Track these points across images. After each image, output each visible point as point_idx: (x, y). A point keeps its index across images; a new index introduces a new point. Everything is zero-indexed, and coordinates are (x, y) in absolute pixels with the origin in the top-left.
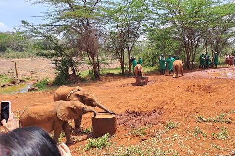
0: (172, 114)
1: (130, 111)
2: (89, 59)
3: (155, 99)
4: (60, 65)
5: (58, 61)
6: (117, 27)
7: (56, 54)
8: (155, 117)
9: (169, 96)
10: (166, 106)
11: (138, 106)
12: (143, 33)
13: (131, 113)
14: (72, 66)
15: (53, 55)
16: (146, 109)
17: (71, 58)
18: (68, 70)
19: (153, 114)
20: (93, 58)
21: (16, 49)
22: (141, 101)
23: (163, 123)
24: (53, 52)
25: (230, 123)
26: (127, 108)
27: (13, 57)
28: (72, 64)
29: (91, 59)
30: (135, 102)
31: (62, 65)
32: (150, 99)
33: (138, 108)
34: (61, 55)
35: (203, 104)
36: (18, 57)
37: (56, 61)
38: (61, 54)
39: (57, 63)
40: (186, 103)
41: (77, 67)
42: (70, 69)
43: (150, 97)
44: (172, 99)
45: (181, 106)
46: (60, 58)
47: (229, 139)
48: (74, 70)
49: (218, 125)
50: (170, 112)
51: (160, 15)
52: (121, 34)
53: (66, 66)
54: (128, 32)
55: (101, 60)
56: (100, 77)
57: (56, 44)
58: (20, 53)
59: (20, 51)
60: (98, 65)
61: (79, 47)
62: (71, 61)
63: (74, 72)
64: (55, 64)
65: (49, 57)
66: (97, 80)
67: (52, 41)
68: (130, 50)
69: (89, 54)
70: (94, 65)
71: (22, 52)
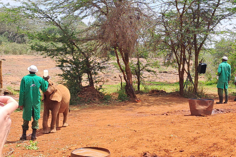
1: (148, 155)
2: (118, 60)
3: (204, 140)
4: (68, 69)
5: (66, 61)
7: (64, 50)
9: (230, 136)
11: (169, 148)
12: (228, 15)
14: (89, 72)
15: (59, 50)
17: (87, 58)
18: (81, 79)
20: (126, 60)
21: (12, 39)
22: (177, 140)
24: (60, 45)
26: (145, 150)
27: (6, 52)
28: (88, 68)
29: (121, 60)
30: (166, 141)
31: (73, 69)
32: (195, 139)
33: (167, 151)
34: (73, 51)
36: (15, 53)
37: (63, 61)
38: (73, 49)
39: (64, 64)
41: (96, 74)
42: (85, 77)
43: (195, 135)
46: (69, 57)
48: (90, 80)
52: (181, 16)
53: (78, 71)
54: (197, 13)
55: (144, 64)
56: (135, 97)
57: (64, 31)
58: (19, 46)
59: (19, 42)
60: (138, 74)
61: (101, 37)
62: (87, 63)
63: (92, 83)
64: (61, 66)
65: (52, 53)
66: (130, 101)
67: (57, 25)
68: (199, 49)
69: (118, 52)
70: (127, 72)
71: (22, 45)
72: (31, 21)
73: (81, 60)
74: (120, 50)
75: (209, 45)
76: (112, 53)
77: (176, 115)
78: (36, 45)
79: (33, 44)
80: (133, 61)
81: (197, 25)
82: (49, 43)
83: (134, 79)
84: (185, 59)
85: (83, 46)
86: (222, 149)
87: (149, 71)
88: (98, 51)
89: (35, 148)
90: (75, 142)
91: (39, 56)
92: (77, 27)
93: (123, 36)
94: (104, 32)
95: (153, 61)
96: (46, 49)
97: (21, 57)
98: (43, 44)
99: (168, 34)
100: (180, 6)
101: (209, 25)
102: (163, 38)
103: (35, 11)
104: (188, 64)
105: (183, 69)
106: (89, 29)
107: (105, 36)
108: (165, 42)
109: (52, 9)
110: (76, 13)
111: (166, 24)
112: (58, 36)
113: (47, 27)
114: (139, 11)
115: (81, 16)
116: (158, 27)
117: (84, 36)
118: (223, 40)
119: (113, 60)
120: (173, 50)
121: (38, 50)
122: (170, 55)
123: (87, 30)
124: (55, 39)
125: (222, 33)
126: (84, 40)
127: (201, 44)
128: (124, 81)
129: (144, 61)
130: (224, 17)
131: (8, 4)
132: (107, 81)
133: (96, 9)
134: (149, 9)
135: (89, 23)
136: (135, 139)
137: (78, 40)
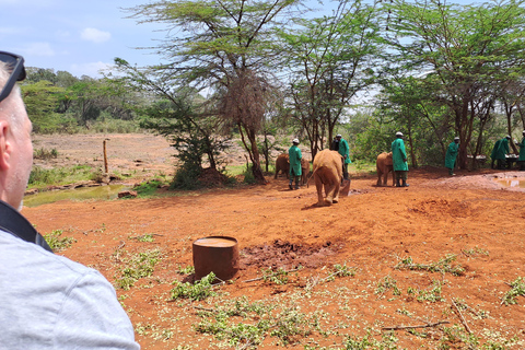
0: (359, 251)
1: (280, 243)
2: (243, 138)
3: (340, 224)
4: (185, 149)
5: (182, 140)
6: (307, 72)
7: (179, 127)
8: (323, 256)
9: (368, 218)
10: (354, 238)
11: (303, 234)
13: (282, 247)
14: (210, 153)
15: (173, 127)
16: (315, 240)
17: (207, 137)
18: (200, 160)
19: (322, 250)
20: (252, 138)
21: (116, 115)
22: (311, 225)
23: (330, 266)
24: (174, 121)
25: (460, 274)
26: (277, 237)
27: (110, 131)
28: (209, 148)
29: (246, 138)
30: (300, 227)
31: (190, 149)
32: (331, 223)
33: (300, 237)
34: (189, 129)
35: (427, 236)
36: (120, 131)
37: (179, 140)
38: (189, 126)
39: (180, 144)
40: (395, 233)
41: (218, 154)
42: (205, 157)
43: (331, 219)
44: (371, 225)
45: (381, 238)
46: (186, 135)
47: (441, 303)
48: (212, 161)
49: (433, 277)
50: (355, 248)
51: (403, 49)
52: (312, 87)
53: (196, 151)
54: (330, 84)
55: (272, 142)
56: (263, 179)
57: (178, 105)
58: (125, 123)
59: (126, 119)
60: (266, 153)
61: (222, 112)
62: (207, 141)
63: (213, 164)
64: (177, 146)
65: (165, 131)
66: (257, 184)
67: (170, 98)
68: (334, 124)
69: (243, 129)
70: (253, 151)
71: (128, 122)
72: (138, 94)
73: (200, 138)
74: (245, 126)
75: (344, 120)
76: (236, 130)
77: (309, 198)
78: (146, 121)
79: (142, 120)
80: (260, 138)
81: (331, 97)
82: (161, 120)
83: (262, 158)
84: (317, 136)
85: (202, 122)
86: (360, 233)
87: (278, 149)
88: (220, 127)
89: (150, 240)
90: (196, 232)
91: (148, 134)
92: (194, 100)
93: (248, 111)
94: (225, 106)
95: (282, 138)
96: (157, 127)
97: (128, 135)
98: (154, 121)
99: (298, 108)
100: (311, 76)
101: (343, 97)
102: (293, 112)
103: (143, 82)
104: (321, 140)
105: (316, 147)
106: (208, 102)
107: (227, 111)
108: (295, 116)
109: (164, 80)
110: (192, 84)
111: (296, 97)
112: (172, 111)
113: (157, 101)
114: (265, 81)
115: (197, 88)
116: (286, 99)
117: (202, 110)
118: (359, 114)
119: (237, 139)
120: (305, 125)
121: (148, 127)
122: (302, 131)
123: (205, 104)
124: (168, 115)
125: (356, 106)
126: (202, 116)
127: (335, 120)
128: (250, 162)
129: (272, 139)
130: (359, 88)
131: (110, 74)
132: (231, 162)
133: (215, 79)
134: (276, 79)
135: (208, 95)
136: (265, 226)
137: (195, 116)
